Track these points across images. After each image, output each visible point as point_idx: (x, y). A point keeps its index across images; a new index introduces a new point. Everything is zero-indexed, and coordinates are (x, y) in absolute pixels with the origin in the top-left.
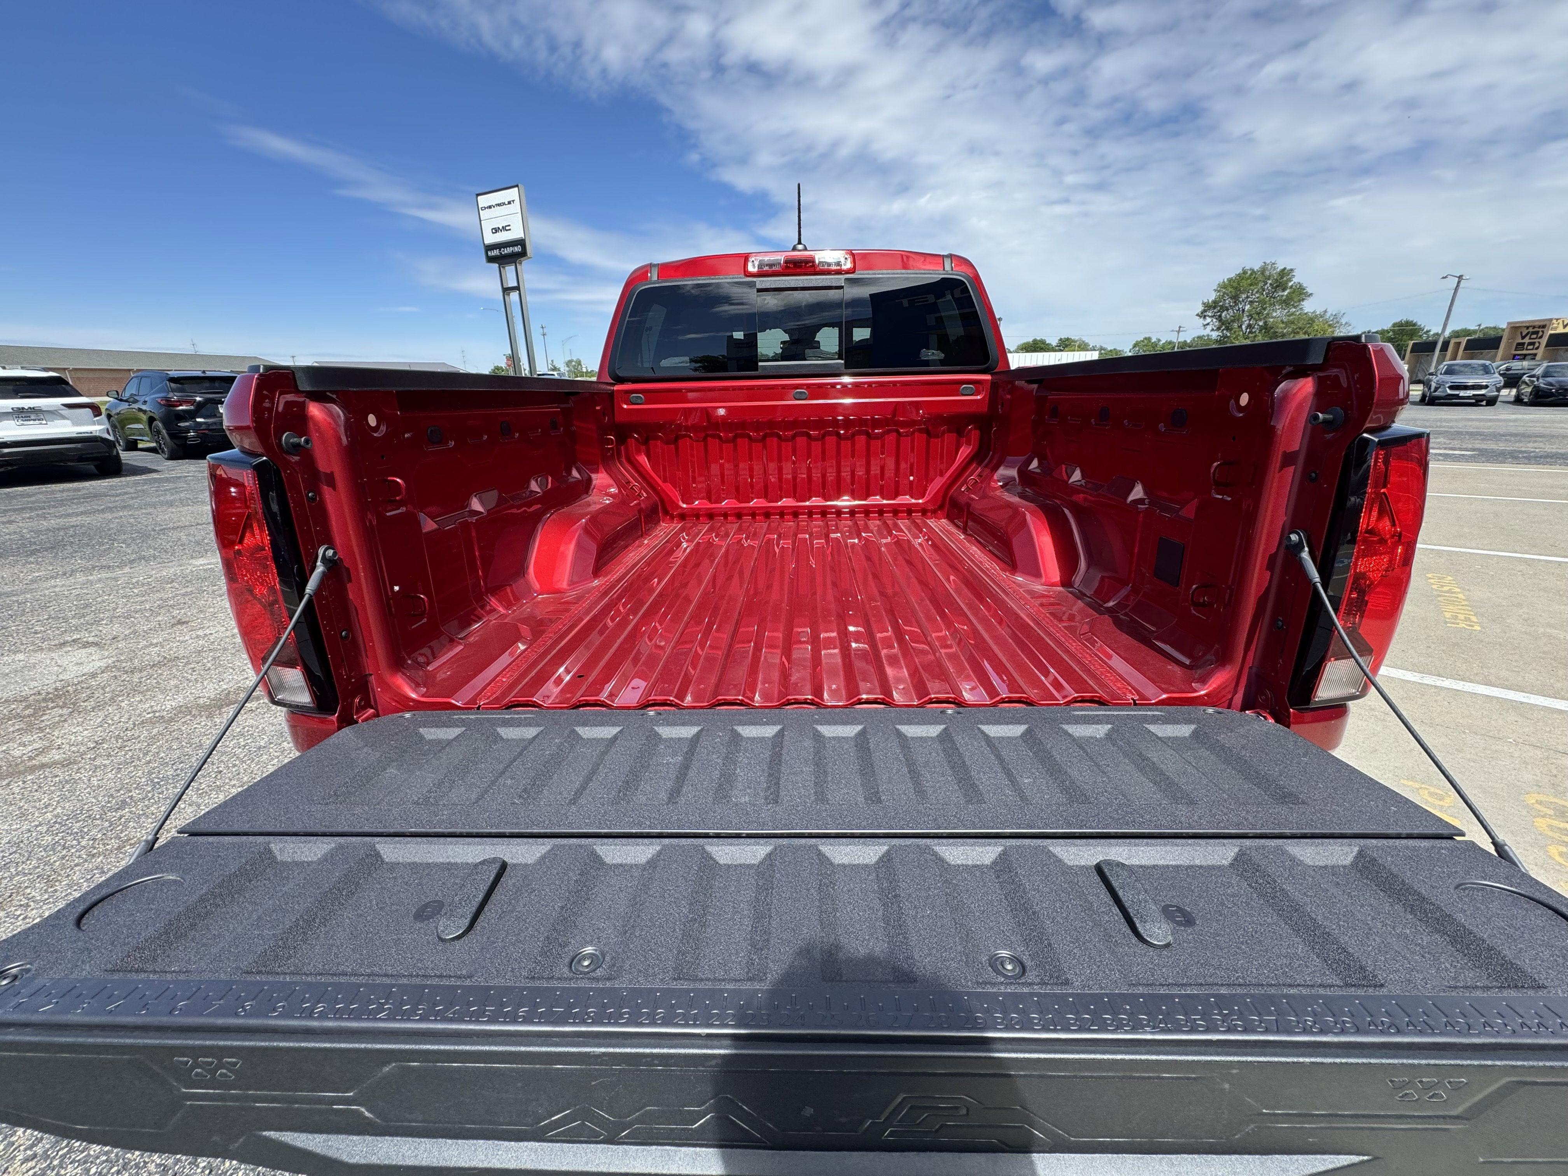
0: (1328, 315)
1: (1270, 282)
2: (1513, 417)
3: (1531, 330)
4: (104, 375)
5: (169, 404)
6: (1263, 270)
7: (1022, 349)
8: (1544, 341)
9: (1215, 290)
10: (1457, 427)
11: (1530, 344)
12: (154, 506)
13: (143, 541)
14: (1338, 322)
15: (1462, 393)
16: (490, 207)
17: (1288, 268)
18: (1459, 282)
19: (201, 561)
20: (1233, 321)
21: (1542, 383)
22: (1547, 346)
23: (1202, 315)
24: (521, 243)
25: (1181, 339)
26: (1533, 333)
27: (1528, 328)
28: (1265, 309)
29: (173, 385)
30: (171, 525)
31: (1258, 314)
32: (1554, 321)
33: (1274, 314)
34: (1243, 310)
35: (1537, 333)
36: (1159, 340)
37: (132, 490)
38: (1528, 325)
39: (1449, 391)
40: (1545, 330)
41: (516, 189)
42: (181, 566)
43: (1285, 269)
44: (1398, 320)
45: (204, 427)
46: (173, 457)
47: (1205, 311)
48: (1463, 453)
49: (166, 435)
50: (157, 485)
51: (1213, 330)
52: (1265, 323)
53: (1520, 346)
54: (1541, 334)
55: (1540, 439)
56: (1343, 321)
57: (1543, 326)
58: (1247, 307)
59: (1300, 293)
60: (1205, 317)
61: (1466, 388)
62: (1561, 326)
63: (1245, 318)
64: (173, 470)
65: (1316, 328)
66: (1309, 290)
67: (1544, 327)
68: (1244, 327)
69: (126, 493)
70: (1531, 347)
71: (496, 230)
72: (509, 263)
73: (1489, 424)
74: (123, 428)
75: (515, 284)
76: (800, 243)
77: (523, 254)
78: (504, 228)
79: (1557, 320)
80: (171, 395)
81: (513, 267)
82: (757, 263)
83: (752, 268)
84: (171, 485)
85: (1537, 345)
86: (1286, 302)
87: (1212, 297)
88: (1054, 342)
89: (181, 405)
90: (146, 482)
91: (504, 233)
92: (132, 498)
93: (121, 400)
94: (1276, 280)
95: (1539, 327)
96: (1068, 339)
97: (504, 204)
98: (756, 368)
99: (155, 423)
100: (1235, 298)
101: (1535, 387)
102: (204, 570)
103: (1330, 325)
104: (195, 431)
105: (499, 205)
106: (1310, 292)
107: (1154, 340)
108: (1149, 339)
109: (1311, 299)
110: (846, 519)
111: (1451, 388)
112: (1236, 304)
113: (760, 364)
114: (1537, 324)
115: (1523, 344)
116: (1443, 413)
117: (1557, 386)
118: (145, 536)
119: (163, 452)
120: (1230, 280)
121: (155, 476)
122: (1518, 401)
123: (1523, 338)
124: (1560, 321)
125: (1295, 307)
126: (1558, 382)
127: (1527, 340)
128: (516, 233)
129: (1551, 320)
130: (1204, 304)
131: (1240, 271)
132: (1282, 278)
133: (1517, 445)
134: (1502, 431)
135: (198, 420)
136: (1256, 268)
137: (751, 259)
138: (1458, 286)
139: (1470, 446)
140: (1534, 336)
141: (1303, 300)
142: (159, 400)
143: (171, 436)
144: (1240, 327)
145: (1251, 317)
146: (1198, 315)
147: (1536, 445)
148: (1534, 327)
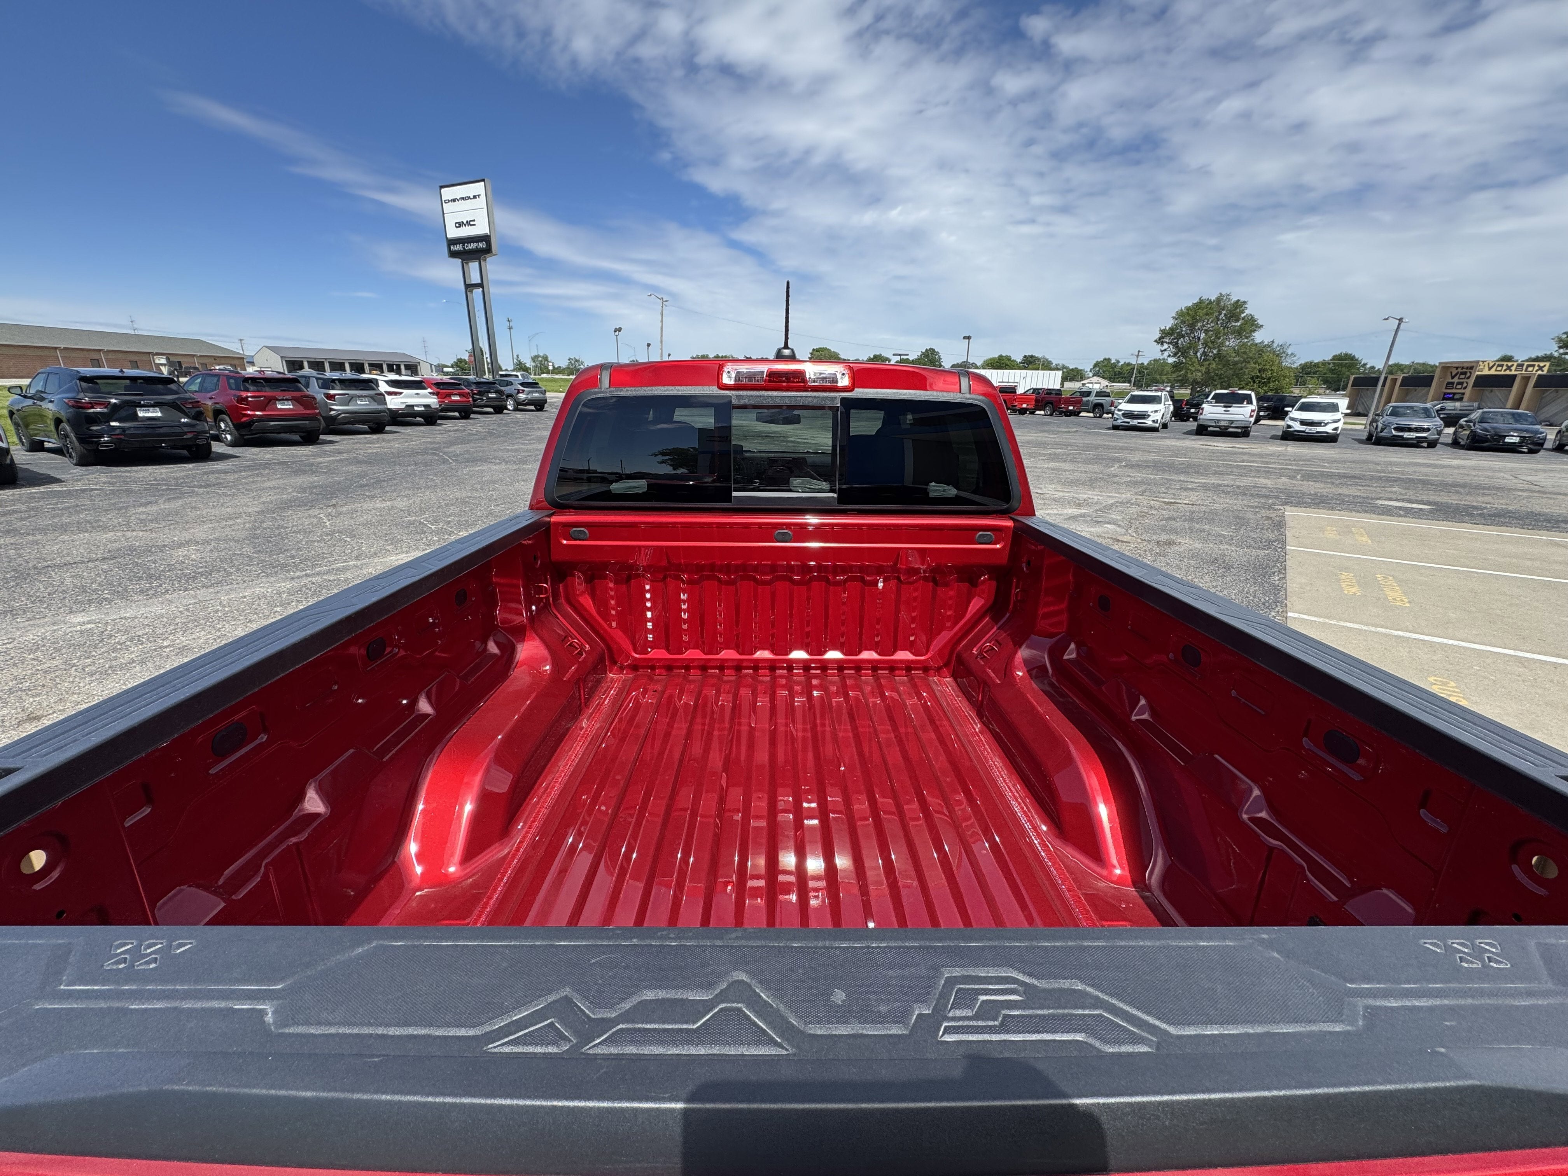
0: (1275, 345)
1: (1224, 312)
2: (1456, 462)
3: (1460, 370)
4: (28, 352)
5: (78, 405)
6: (1218, 300)
7: (987, 365)
8: (1471, 381)
9: (1174, 318)
10: (1407, 473)
11: (1459, 383)
12: (44, 530)
13: (17, 584)
14: (1284, 353)
15: (1406, 435)
16: (454, 200)
17: (1242, 300)
18: (1399, 324)
19: (80, 618)
20: (1189, 348)
21: (1478, 429)
22: (1473, 386)
23: (1160, 341)
24: (486, 239)
25: (1140, 362)
26: (1462, 373)
27: (1457, 368)
28: (1219, 338)
29: (84, 384)
30: (58, 561)
31: (1212, 342)
32: (1481, 363)
33: (1227, 343)
34: (1199, 338)
35: (1465, 373)
36: (1118, 362)
37: (23, 507)
38: (1456, 365)
39: (1394, 432)
40: (1473, 371)
41: (482, 183)
42: (53, 624)
43: (1238, 301)
44: (1337, 353)
45: (118, 432)
46: (83, 462)
47: (1161, 338)
48: (1421, 506)
49: (74, 438)
50: (55, 500)
51: (1169, 356)
52: (1219, 351)
53: (1450, 385)
54: (1468, 374)
55: (1488, 492)
56: (1289, 352)
57: (1470, 367)
58: (1203, 335)
59: (1252, 324)
60: (1162, 344)
61: (1410, 430)
62: (1486, 368)
63: (1201, 346)
64: (79, 480)
65: (1266, 358)
66: (1260, 322)
67: (1472, 368)
68: (1199, 354)
69: (15, 512)
70: (1459, 387)
71: (460, 225)
72: (473, 259)
73: (1436, 470)
74: (27, 426)
75: (479, 281)
76: (786, 346)
77: (488, 250)
78: (468, 223)
79: (1483, 362)
80: (81, 395)
81: (476, 264)
82: (733, 375)
83: (727, 380)
84: (72, 502)
85: (1465, 385)
86: (1239, 333)
87: (1169, 324)
88: (1019, 360)
89: (92, 407)
90: (44, 496)
91: (468, 228)
92: (22, 519)
93: (25, 397)
94: (1230, 311)
95: (1467, 368)
96: (1032, 356)
97: (469, 198)
98: (729, 499)
99: (62, 425)
100: (1192, 327)
101: (1472, 431)
102: (82, 632)
103: (1278, 356)
104: (110, 436)
105: (463, 199)
106: (1261, 324)
107: (1113, 361)
108: (1109, 360)
109: (1262, 330)
110: (833, 675)
111: (1396, 429)
112: (1192, 331)
113: (735, 494)
114: (1465, 365)
115: (1453, 383)
116: (1389, 455)
117: (1493, 432)
118: (22, 576)
119: (71, 456)
120: (1188, 309)
121: (56, 487)
122: (1455, 444)
123: (1453, 378)
124: (1486, 363)
125: (1247, 338)
126: (1493, 428)
127: (1456, 380)
128: (481, 228)
129: (1478, 362)
130: (1161, 330)
131: (1196, 301)
132: (1236, 309)
133: (1468, 498)
134: (1450, 480)
135: (113, 424)
136: (1213, 298)
137: (726, 369)
138: (1398, 328)
139: (1425, 498)
140: (1463, 376)
141: (1254, 331)
142: (66, 400)
143: (81, 440)
144: (1195, 354)
145: (1205, 344)
146: (1156, 341)
147: (1486, 499)
148: (1463, 368)
